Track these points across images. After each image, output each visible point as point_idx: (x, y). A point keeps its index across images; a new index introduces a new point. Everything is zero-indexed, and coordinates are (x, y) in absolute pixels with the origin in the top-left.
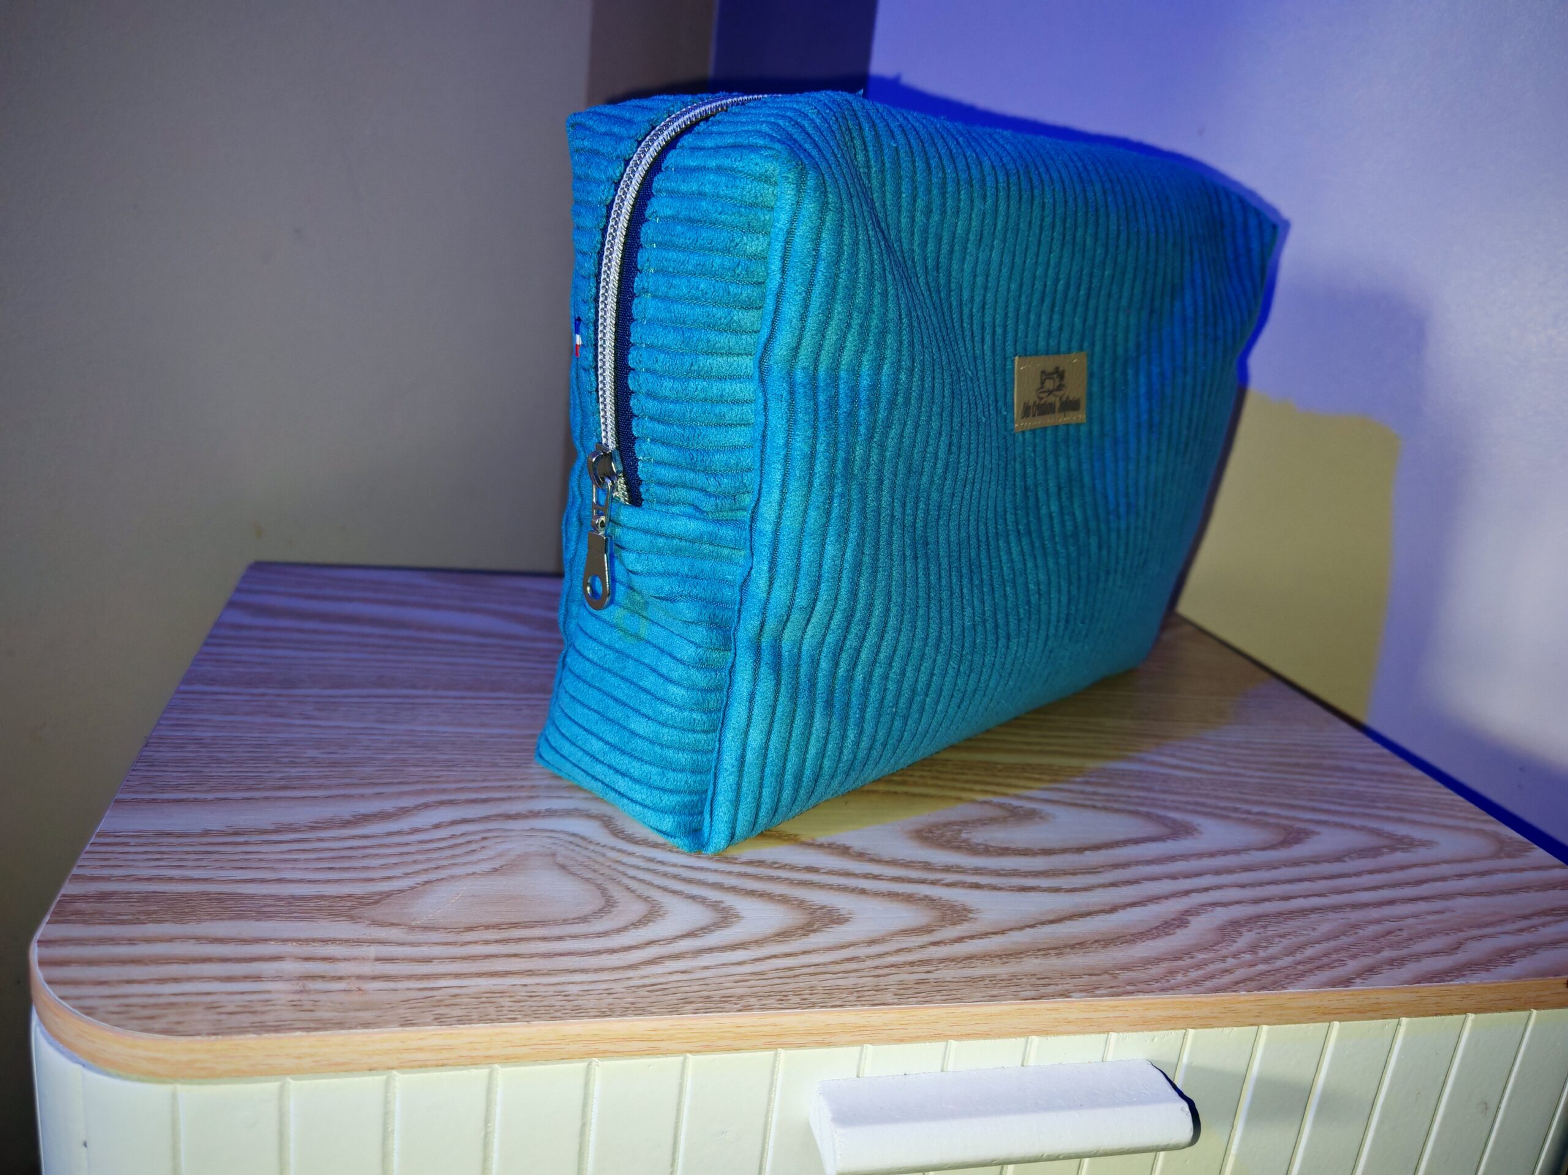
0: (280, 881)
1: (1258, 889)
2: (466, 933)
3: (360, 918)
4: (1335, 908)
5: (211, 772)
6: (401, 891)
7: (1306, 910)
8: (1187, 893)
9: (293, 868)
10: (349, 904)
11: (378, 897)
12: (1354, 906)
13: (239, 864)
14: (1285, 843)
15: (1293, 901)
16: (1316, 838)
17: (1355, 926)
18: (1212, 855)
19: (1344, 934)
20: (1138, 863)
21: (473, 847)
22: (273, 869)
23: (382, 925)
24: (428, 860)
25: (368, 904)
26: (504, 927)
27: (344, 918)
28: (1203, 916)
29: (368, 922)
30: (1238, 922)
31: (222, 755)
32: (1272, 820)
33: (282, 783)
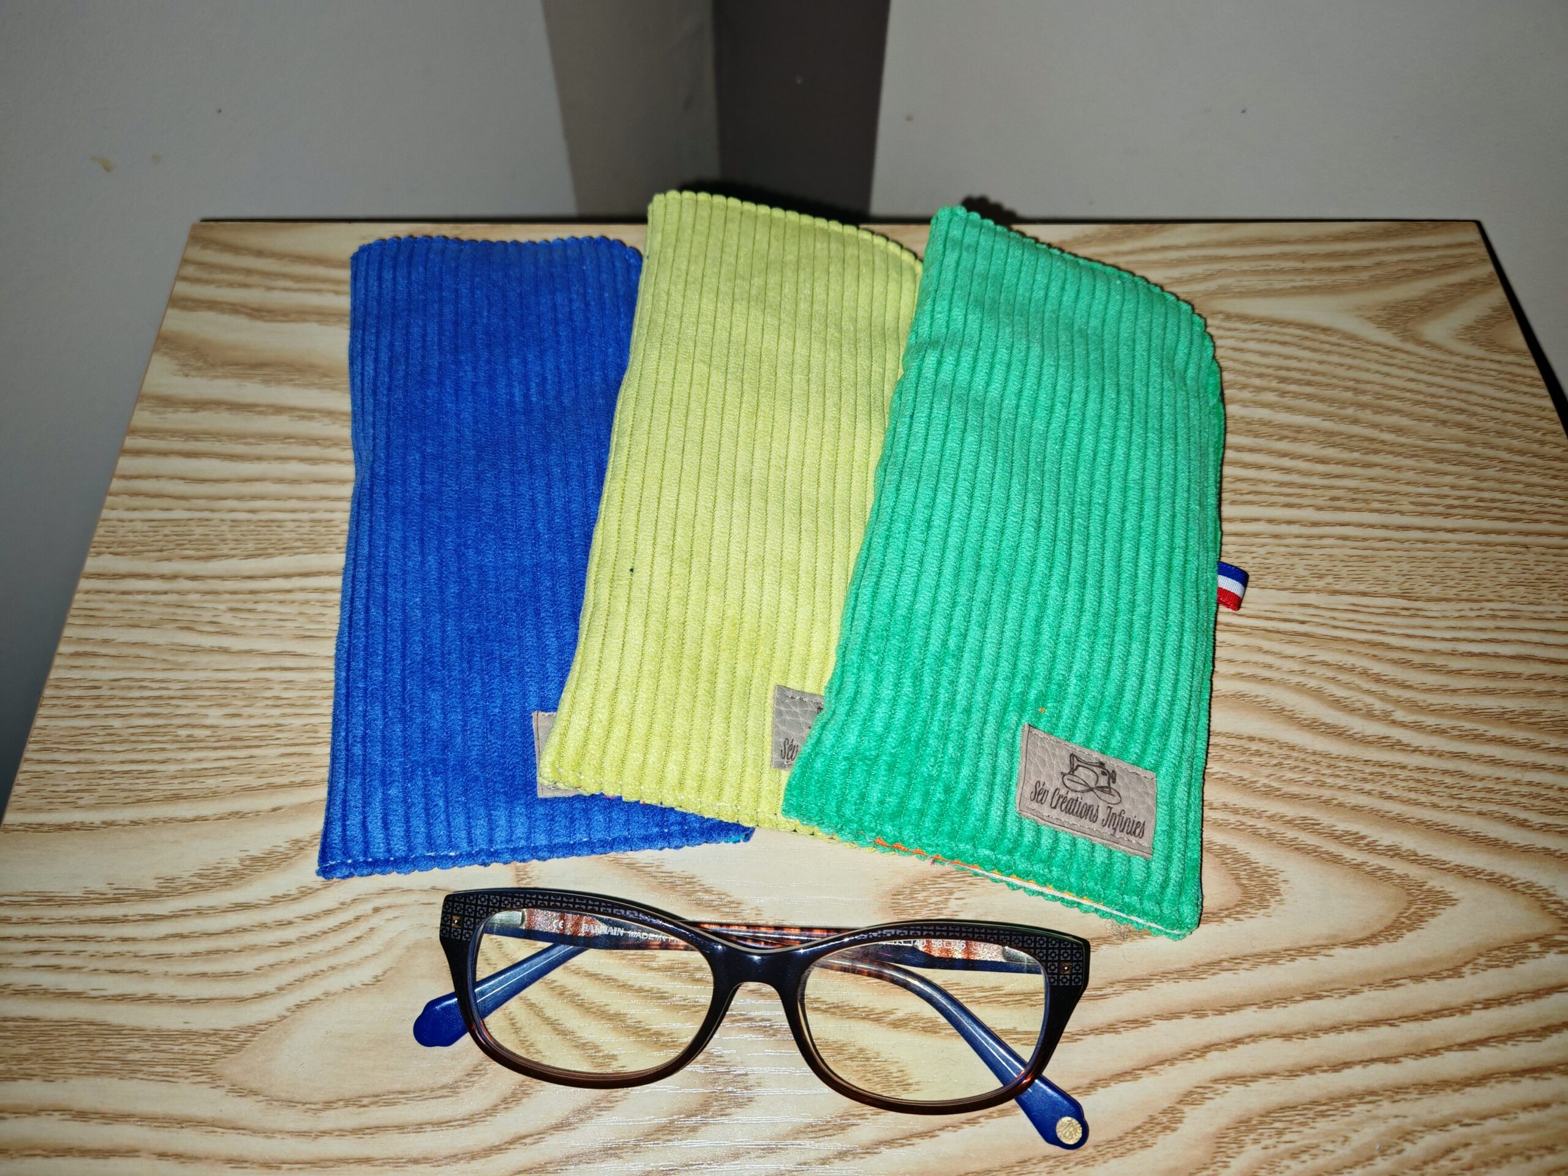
0: (150, 999)
1: (1310, 1041)
2: (323, 1114)
3: (220, 1078)
4: (1397, 1092)
5: (103, 763)
6: (270, 1024)
7: (1352, 1095)
8: (1206, 1049)
9: (166, 974)
10: (212, 1049)
11: (243, 1037)
12: (1425, 1088)
13: (113, 964)
14: (1392, 931)
15: (1346, 1072)
16: (1447, 913)
17: (1407, 1135)
18: (1274, 957)
19: (1383, 1152)
20: (1165, 975)
21: (362, 928)
22: (144, 974)
23: (240, 1091)
24: (307, 960)
25: (231, 1052)
26: (365, 1101)
27: (203, 1079)
28: (1209, 1104)
29: (228, 1087)
30: (1249, 1120)
31: (117, 723)
32: (1399, 867)
33: (176, 785)
